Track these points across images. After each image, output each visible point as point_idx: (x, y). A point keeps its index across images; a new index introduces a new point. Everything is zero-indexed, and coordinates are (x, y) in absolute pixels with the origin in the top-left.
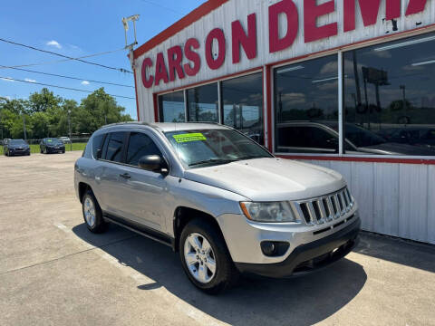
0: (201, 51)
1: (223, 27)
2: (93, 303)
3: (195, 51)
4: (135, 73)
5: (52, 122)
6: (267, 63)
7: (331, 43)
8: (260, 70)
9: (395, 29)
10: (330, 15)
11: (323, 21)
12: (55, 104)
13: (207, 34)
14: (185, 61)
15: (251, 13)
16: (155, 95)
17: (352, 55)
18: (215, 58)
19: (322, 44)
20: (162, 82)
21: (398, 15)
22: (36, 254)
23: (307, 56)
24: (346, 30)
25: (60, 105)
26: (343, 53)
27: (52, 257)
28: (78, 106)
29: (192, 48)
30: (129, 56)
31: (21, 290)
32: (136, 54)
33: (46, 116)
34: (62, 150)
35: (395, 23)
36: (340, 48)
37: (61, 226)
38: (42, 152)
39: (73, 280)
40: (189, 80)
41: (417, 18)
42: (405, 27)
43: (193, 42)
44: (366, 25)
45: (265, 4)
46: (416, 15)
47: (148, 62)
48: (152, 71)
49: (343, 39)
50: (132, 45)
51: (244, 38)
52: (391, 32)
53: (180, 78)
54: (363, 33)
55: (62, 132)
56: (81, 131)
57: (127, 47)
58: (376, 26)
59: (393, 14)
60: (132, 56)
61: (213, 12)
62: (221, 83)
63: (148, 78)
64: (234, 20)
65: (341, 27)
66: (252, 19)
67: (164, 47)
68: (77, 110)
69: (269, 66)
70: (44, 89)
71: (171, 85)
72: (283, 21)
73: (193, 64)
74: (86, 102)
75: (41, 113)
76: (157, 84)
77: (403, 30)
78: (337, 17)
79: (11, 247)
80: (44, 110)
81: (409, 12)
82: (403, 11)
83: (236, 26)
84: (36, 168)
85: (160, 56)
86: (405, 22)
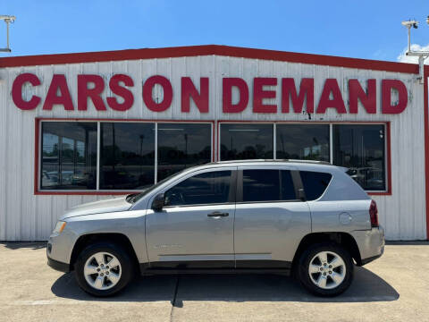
1: (170, 77)
3: (127, 87)
6: (219, 118)
7: (271, 117)
9: (310, 118)
11: (266, 102)
13: (147, 77)
14: (109, 93)
16: (37, 120)
17: (283, 127)
18: (157, 102)
19: (264, 116)
20: (61, 107)
21: (312, 112)
24: (282, 112)
26: (277, 125)
29: (122, 84)
35: (310, 115)
36: (275, 122)
40: (112, 114)
41: (320, 116)
43: (124, 79)
45: (217, 74)
46: (320, 114)
48: (37, 92)
49: (279, 116)
51: (194, 92)
52: (308, 120)
53: (98, 109)
54: (291, 116)
63: (25, 98)
64: (184, 76)
65: (279, 109)
66: (205, 81)
67: (68, 70)
69: (218, 122)
72: (236, 92)
73: (120, 100)
76: (49, 107)
77: (314, 120)
78: (277, 101)
81: (318, 112)
82: (315, 110)
86: (315, 117)
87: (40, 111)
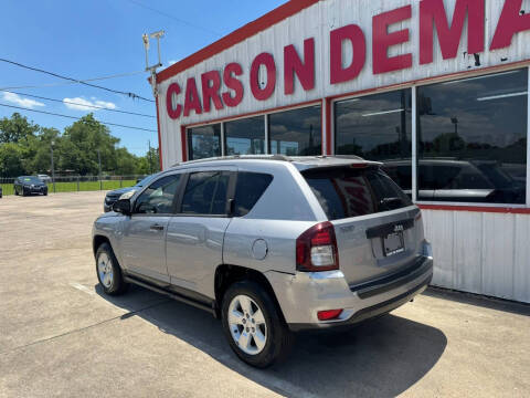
0: (245, 78)
1: (273, 52)
2: (156, 376)
3: (237, 77)
4: (157, 101)
5: (26, 156)
6: (327, 95)
7: (404, 76)
8: (319, 103)
9: (478, 63)
10: (404, 44)
11: (395, 51)
12: (31, 133)
13: (252, 58)
14: (224, 89)
15: (308, 37)
16: (183, 128)
18: (263, 87)
19: (393, 76)
20: (193, 113)
21: (482, 49)
22: (61, 321)
23: (374, 89)
24: (422, 62)
25: (37, 134)
26: (418, 88)
27: (84, 324)
28: (61, 136)
29: (233, 74)
30: (150, 79)
31: (61, 364)
32: (160, 77)
33: (19, 148)
34: (44, 192)
35: (477, 58)
36: (414, 82)
37: (80, 287)
38: (17, 194)
39: (122, 350)
40: (228, 111)
41: (502, 53)
42: (489, 63)
43: (235, 68)
44: (444, 58)
45: (325, 28)
46: (501, 50)
47: (174, 88)
48: (180, 99)
49: (418, 72)
50: (155, 67)
51: (300, 66)
52: (474, 67)
53: (218, 108)
54: (440, 67)
55: (40, 169)
56: (65, 167)
57: (147, 69)
58: (456, 60)
59: (476, 48)
60: (154, 80)
61: (260, 33)
62: (269, 116)
63: (174, 107)
64: (287, 44)
65: (416, 59)
66: (309, 44)
67: (197, 71)
68: (58, 140)
69: (329, 99)
70: (15, 114)
71: (205, 116)
72: (348, 49)
73: (233, 94)
74: (70, 131)
75: (12, 145)
76: (187, 114)
77: (486, 65)
78: (413, 47)
79: (26, 313)
80: (16, 141)
81: (494, 46)
82: (487, 45)
83: (290, 51)
84: (16, 215)
85: (191, 82)
86: (489, 58)
87: (183, 120)
